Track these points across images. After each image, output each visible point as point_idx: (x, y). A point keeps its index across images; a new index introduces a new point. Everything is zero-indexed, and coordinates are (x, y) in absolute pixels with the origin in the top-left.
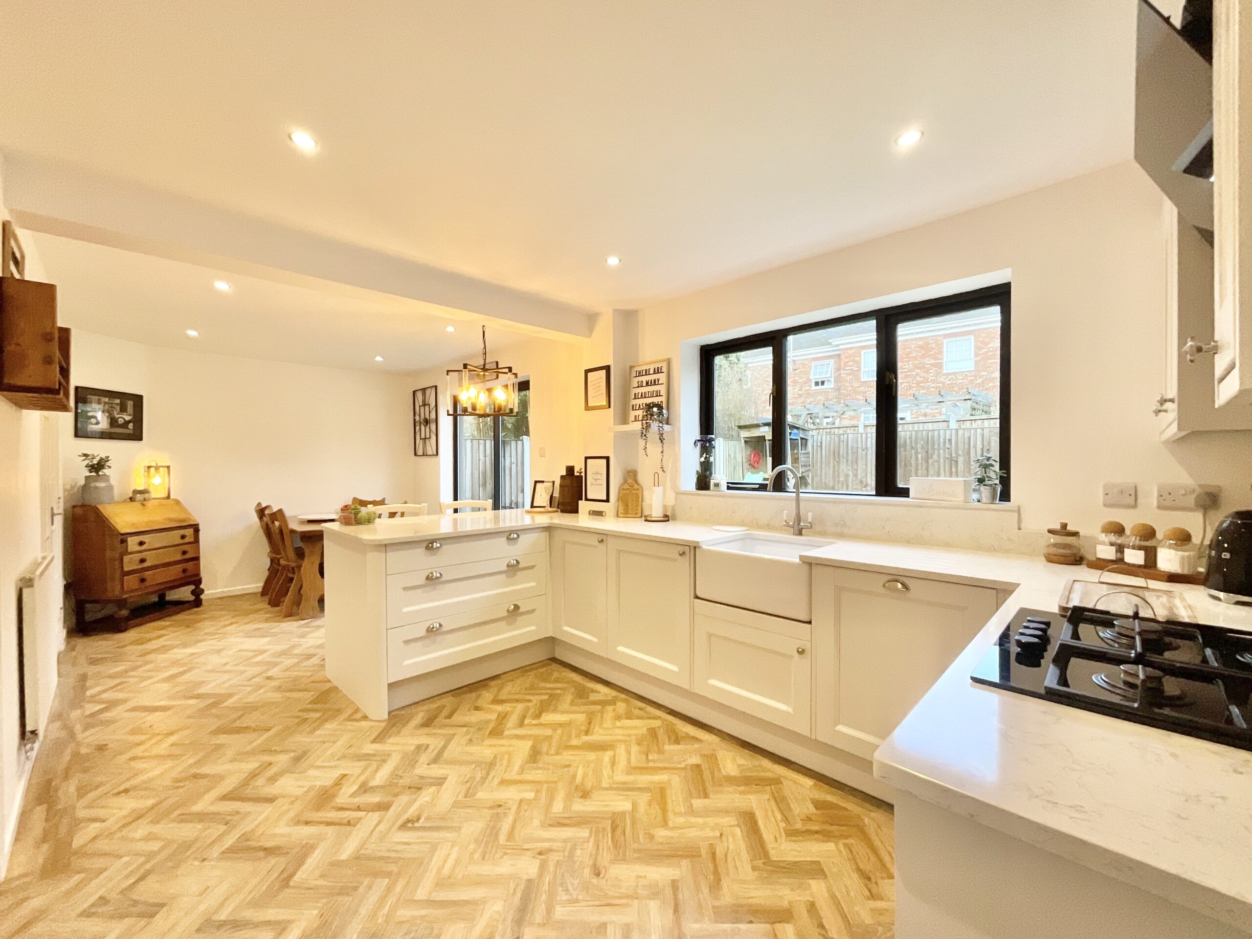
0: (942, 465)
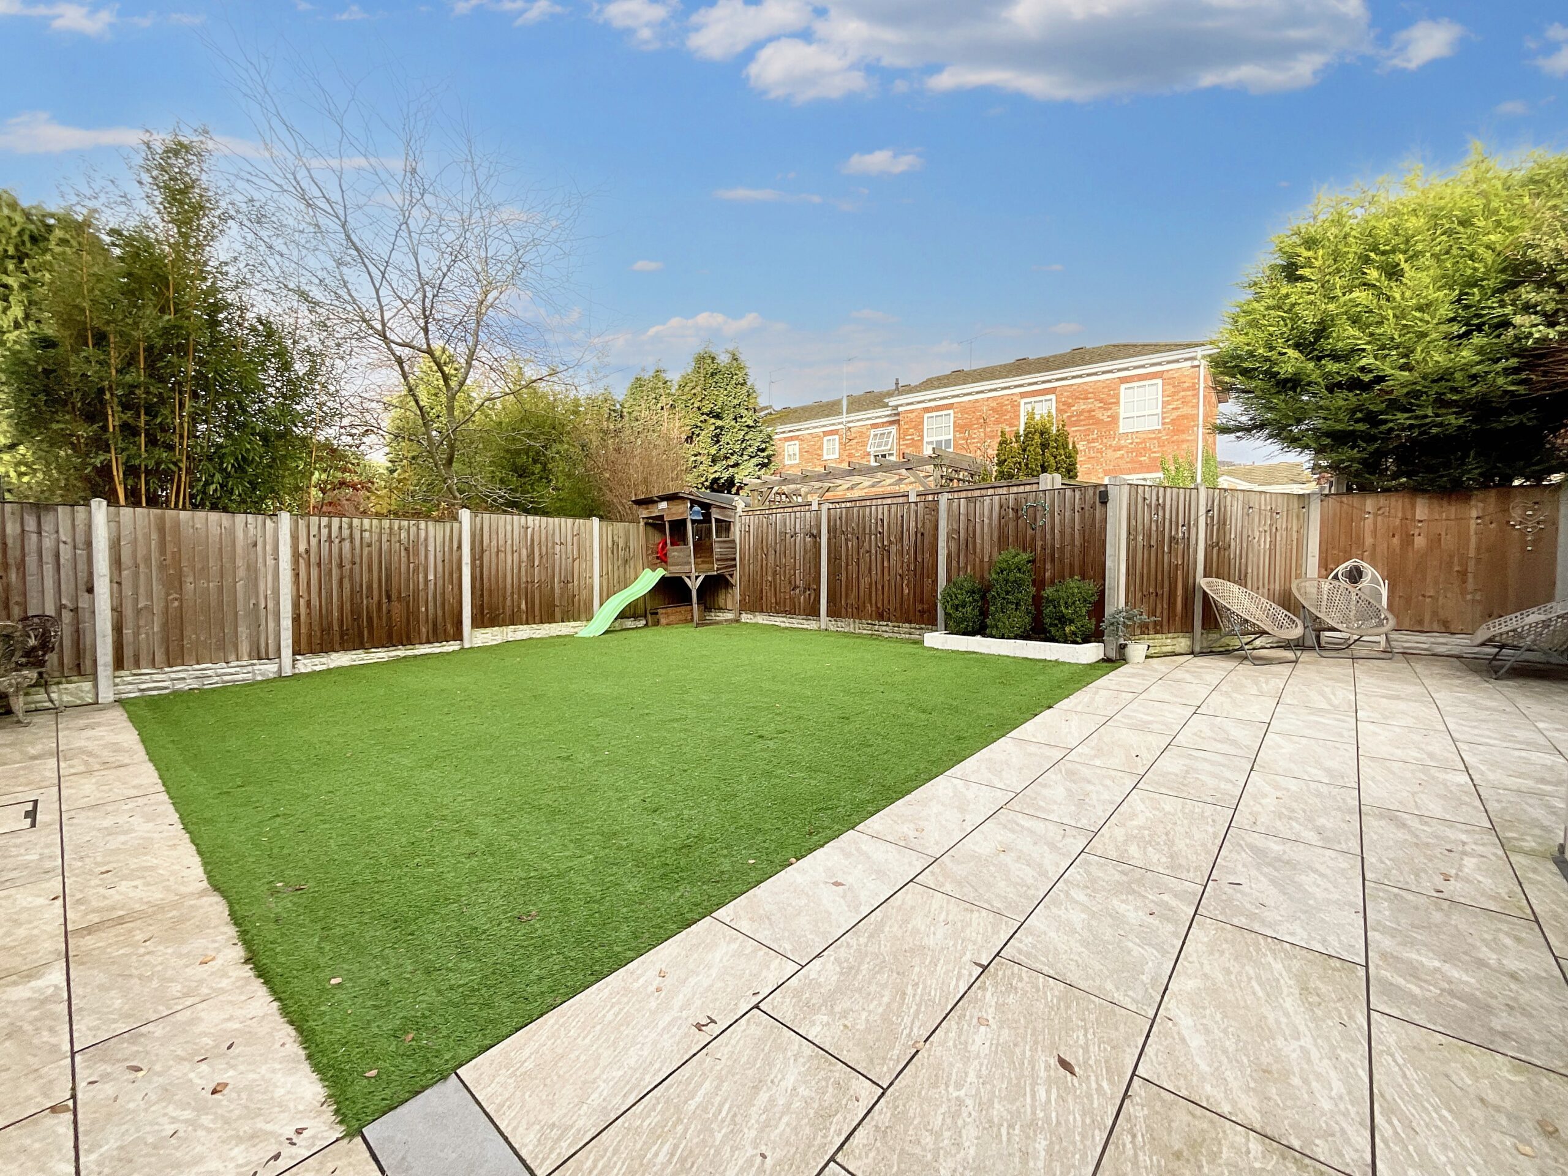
0: (873, 557)
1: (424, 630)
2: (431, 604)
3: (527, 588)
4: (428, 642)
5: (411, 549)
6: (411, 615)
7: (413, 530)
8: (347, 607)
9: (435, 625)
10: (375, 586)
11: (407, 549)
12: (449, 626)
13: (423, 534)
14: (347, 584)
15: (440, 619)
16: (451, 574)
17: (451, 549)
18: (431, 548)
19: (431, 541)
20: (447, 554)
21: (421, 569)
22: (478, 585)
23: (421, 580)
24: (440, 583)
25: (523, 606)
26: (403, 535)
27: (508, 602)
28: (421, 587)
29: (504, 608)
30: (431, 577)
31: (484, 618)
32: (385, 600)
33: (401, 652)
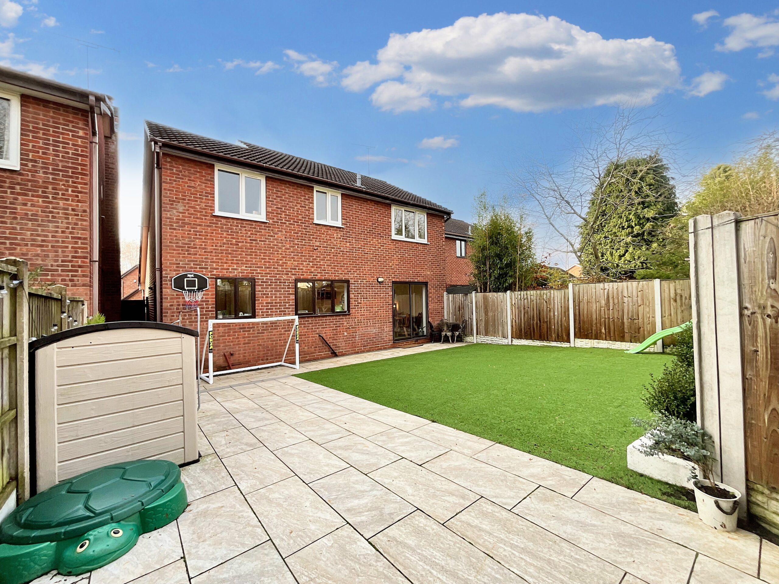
1: (553, 336)
2: (556, 325)
3: (605, 321)
4: (555, 341)
5: (548, 302)
6: (549, 329)
7: (548, 294)
8: (527, 324)
9: (558, 335)
10: (535, 316)
11: (546, 302)
12: (564, 336)
13: (552, 295)
14: (526, 315)
15: (560, 332)
16: (565, 312)
17: (565, 302)
18: (556, 302)
19: (556, 298)
20: (563, 304)
21: (552, 310)
22: (577, 318)
23: (552, 315)
24: (560, 316)
25: (603, 331)
26: (545, 296)
27: (594, 328)
28: (552, 317)
29: (592, 330)
30: (556, 314)
31: (581, 333)
32: (538, 322)
33: (545, 343)
